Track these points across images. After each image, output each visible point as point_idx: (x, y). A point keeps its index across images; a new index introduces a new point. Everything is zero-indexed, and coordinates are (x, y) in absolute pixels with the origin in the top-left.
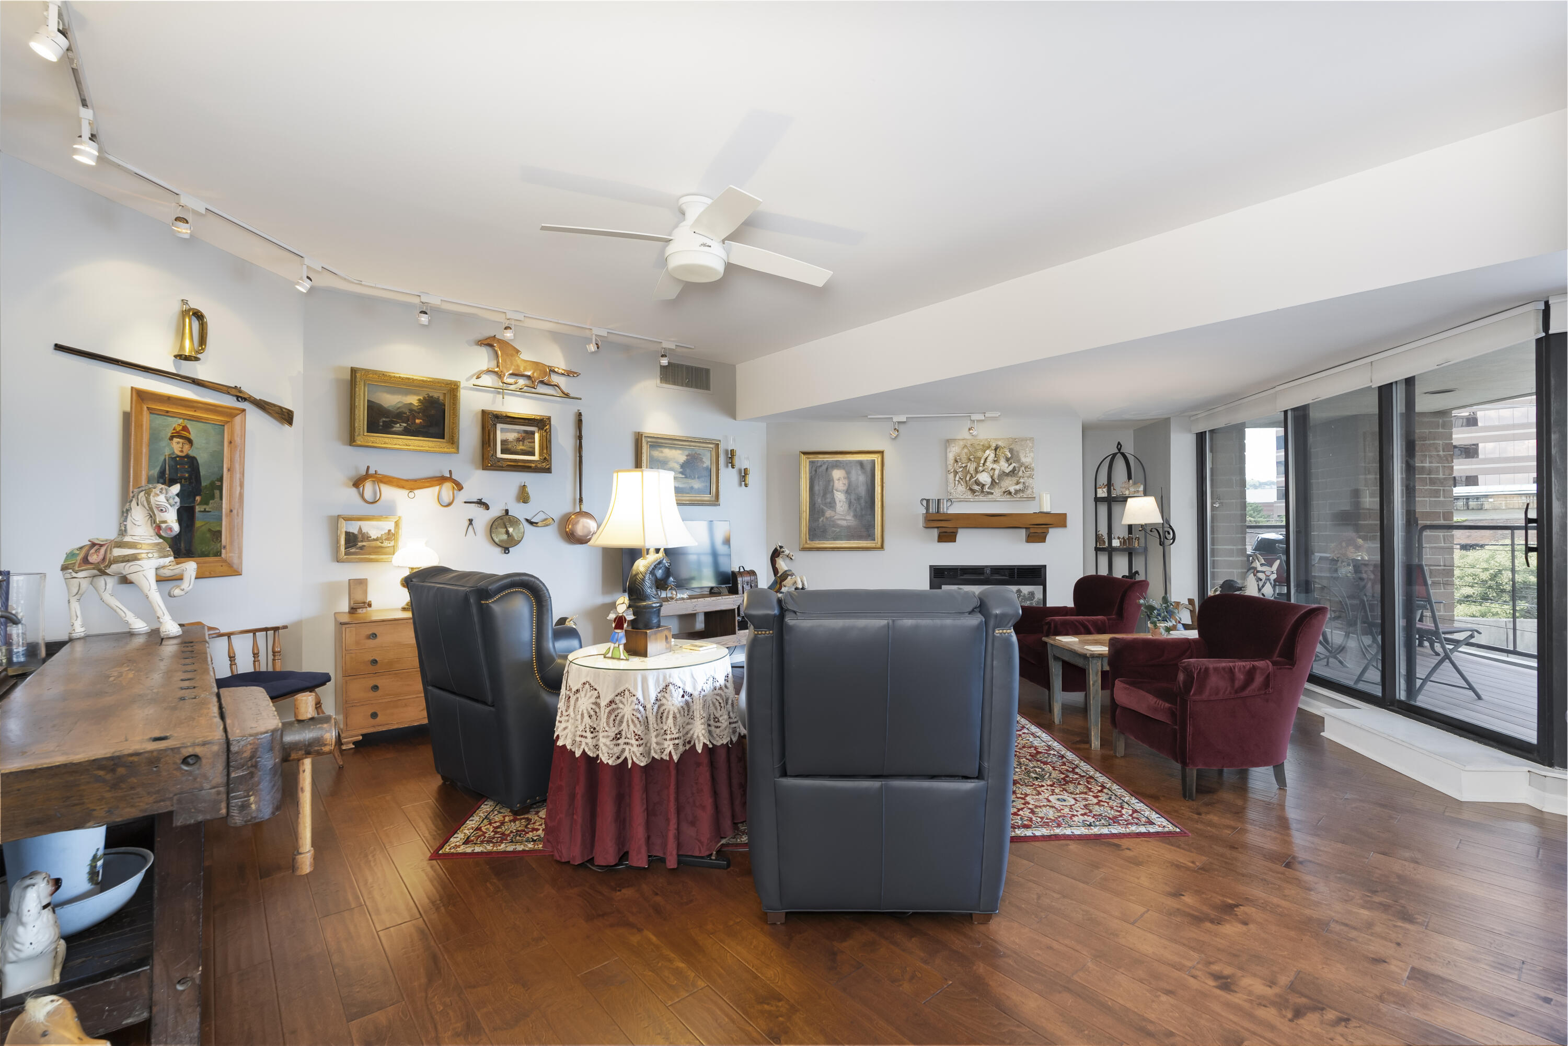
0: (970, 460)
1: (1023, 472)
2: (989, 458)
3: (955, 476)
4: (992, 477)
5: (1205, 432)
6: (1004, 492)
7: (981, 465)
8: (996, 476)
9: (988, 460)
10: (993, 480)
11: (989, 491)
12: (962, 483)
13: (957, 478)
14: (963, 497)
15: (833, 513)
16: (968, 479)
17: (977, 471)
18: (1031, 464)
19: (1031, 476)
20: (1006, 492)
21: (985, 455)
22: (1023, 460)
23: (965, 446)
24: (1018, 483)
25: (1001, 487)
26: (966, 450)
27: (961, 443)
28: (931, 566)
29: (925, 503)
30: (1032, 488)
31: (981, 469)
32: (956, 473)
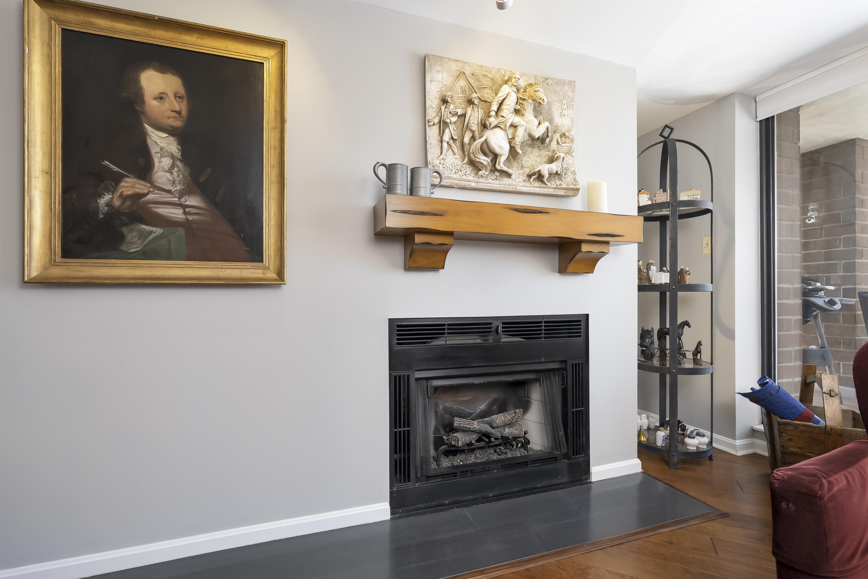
0: (470, 102)
1: (558, 143)
2: (506, 102)
3: (441, 133)
4: (510, 143)
5: (773, 117)
6: (530, 176)
7: (493, 113)
8: (518, 140)
9: (504, 107)
10: (512, 149)
11: (505, 168)
12: (456, 150)
13: (446, 137)
14: (457, 176)
15: (141, 187)
16: (467, 140)
17: (484, 126)
18: (569, 131)
19: (569, 152)
20: (534, 174)
21: (501, 95)
22: (558, 120)
23: (461, 74)
24: (551, 160)
25: (522, 167)
26: (462, 83)
27: (454, 67)
28: (391, 321)
29: (382, 172)
30: (574, 173)
31: (493, 121)
32: (443, 124)
